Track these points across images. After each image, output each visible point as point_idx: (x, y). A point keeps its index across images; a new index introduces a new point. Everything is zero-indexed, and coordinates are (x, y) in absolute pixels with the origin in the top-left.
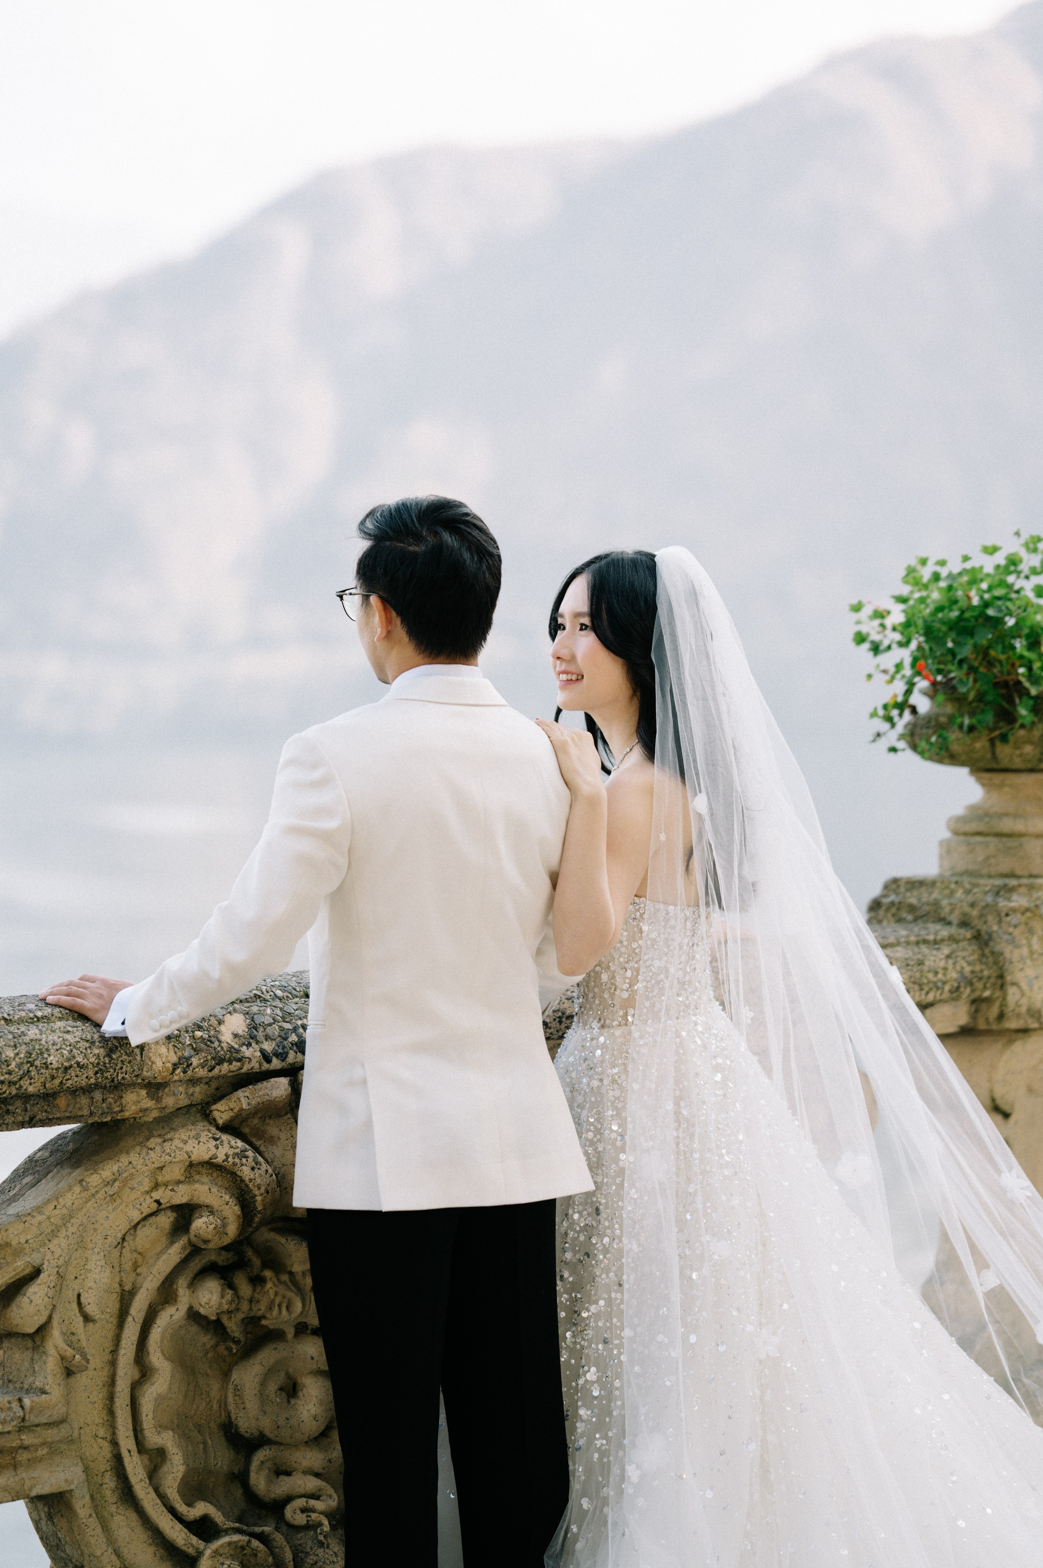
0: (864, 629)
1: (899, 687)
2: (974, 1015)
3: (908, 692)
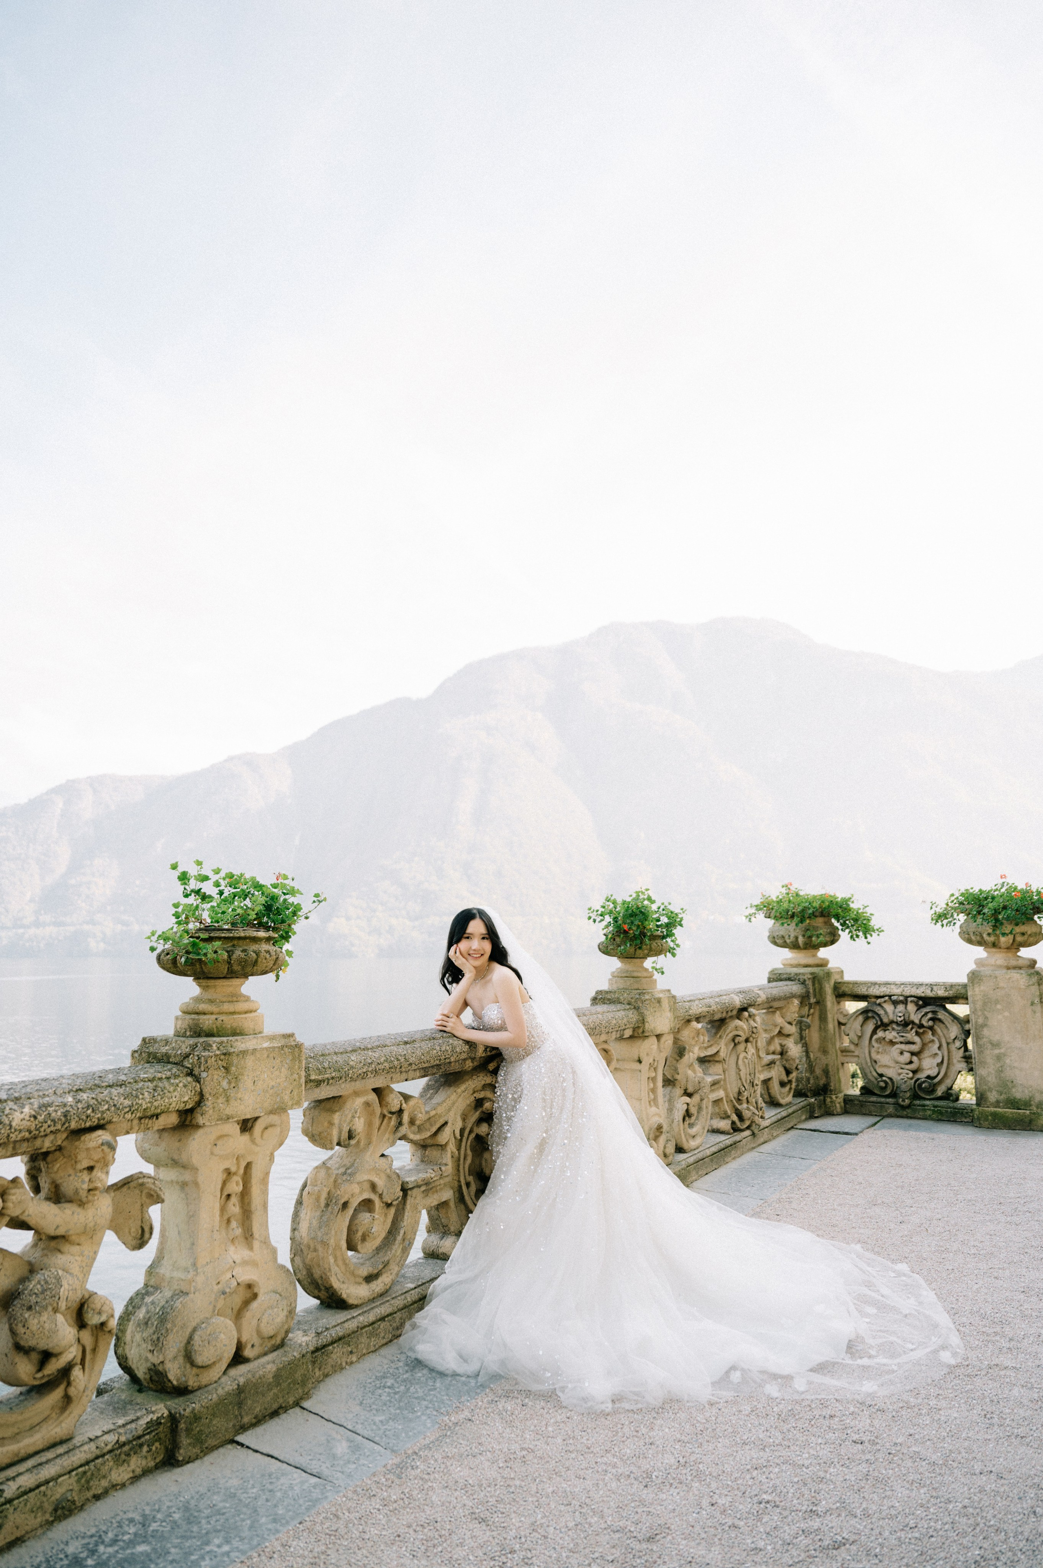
0: (591, 915)
2: (634, 1032)
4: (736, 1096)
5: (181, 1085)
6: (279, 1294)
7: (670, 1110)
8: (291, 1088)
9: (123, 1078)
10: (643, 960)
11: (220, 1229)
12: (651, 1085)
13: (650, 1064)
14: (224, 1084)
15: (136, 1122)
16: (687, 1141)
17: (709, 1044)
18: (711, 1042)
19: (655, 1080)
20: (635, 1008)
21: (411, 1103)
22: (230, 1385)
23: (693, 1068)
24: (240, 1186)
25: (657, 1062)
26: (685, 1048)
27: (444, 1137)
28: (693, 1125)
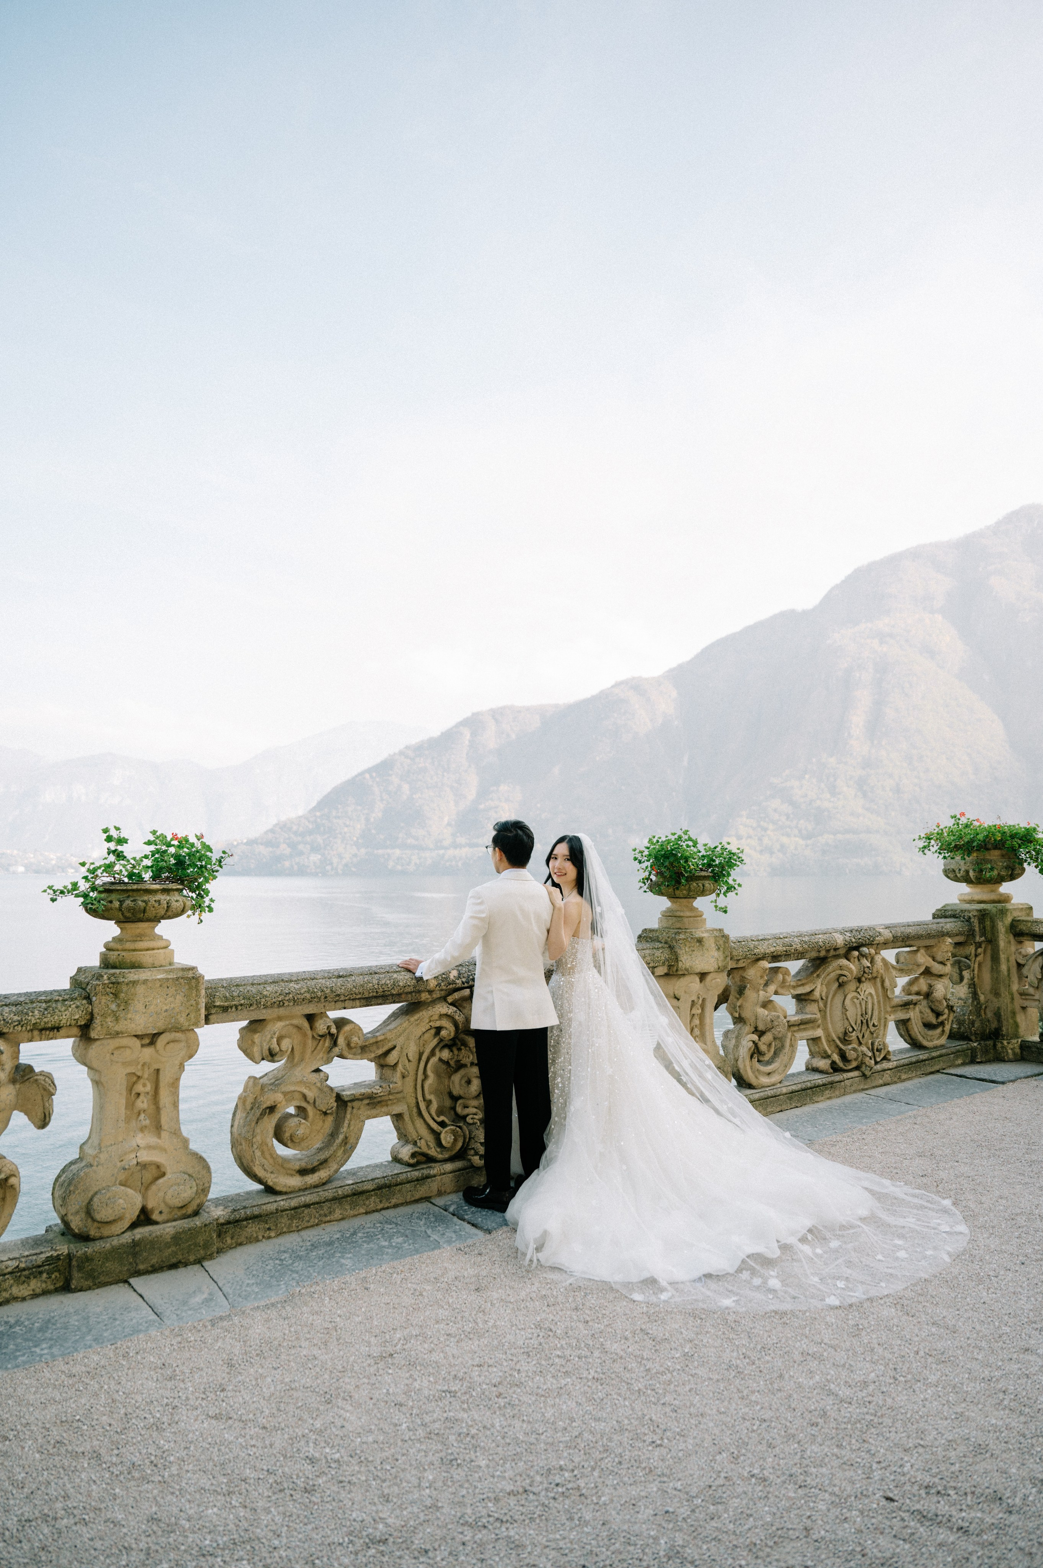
3: (649, 875)
4: (841, 1036)
5: (74, 1006)
6: (189, 1175)
7: (737, 1046)
8: (187, 1011)
9: (22, 999)
10: (691, 900)
11: (128, 1120)
12: (697, 1021)
13: (693, 1001)
14: (113, 1007)
15: (36, 1033)
16: (756, 1077)
17: (800, 983)
18: (803, 982)
19: (702, 1017)
20: (670, 947)
21: (347, 1028)
22: (127, 1238)
23: (770, 1006)
24: (149, 1088)
25: (704, 1000)
26: (745, 987)
27: (392, 1058)
28: (769, 1063)
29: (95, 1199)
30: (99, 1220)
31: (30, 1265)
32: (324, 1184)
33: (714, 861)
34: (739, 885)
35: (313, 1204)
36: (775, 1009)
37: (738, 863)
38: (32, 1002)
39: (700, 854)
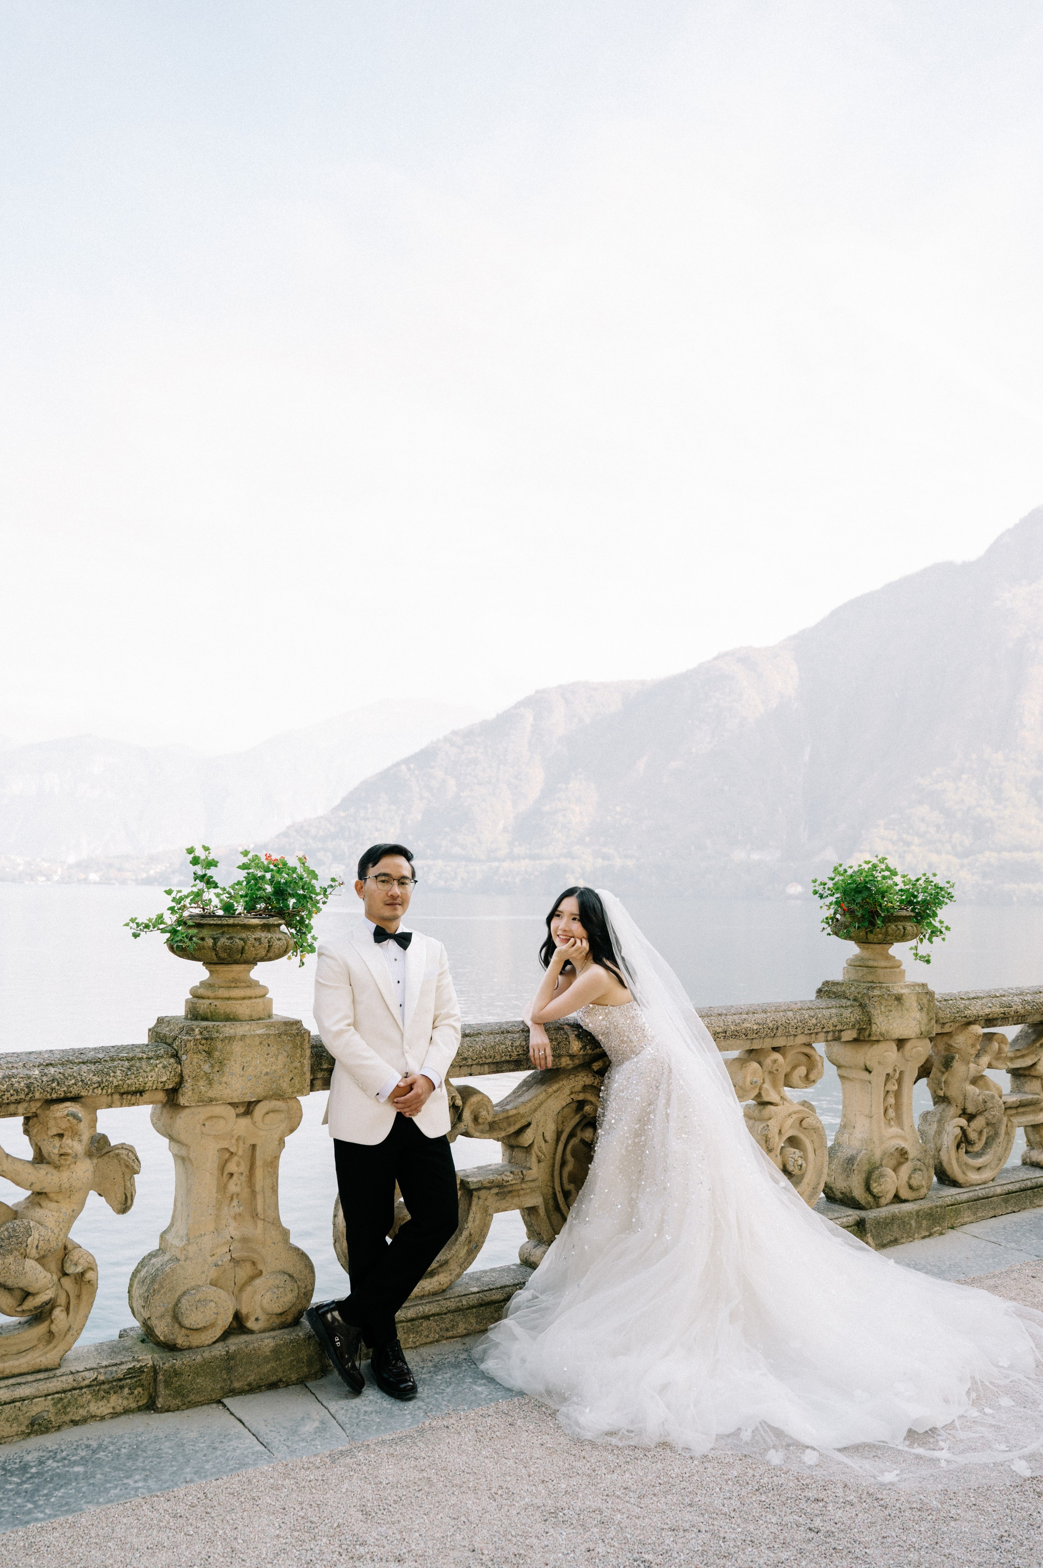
0: (817, 889)
1: (832, 911)
2: (859, 1034)
3: (835, 913)
5: (160, 1066)
6: (290, 1276)
7: (939, 1133)
8: (291, 1076)
9: (101, 1056)
10: (886, 946)
11: (219, 1206)
12: (891, 1100)
13: (888, 1075)
14: (206, 1067)
15: (116, 1097)
16: (964, 1173)
17: (1019, 1054)
18: (1024, 1052)
19: (898, 1094)
20: (860, 1005)
21: (474, 1099)
22: (219, 1350)
23: (981, 1083)
24: (244, 1168)
25: (901, 1073)
26: (953, 1058)
27: (527, 1138)
28: (978, 1155)
29: (183, 1301)
30: (188, 1326)
31: (110, 1378)
32: (444, 1291)
33: (915, 897)
34: (947, 928)
35: (433, 1315)
36: (987, 1086)
37: (946, 900)
38: (113, 1060)
39: (898, 888)
